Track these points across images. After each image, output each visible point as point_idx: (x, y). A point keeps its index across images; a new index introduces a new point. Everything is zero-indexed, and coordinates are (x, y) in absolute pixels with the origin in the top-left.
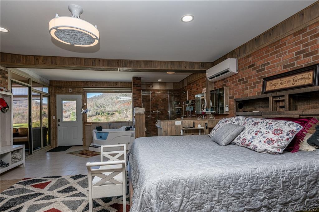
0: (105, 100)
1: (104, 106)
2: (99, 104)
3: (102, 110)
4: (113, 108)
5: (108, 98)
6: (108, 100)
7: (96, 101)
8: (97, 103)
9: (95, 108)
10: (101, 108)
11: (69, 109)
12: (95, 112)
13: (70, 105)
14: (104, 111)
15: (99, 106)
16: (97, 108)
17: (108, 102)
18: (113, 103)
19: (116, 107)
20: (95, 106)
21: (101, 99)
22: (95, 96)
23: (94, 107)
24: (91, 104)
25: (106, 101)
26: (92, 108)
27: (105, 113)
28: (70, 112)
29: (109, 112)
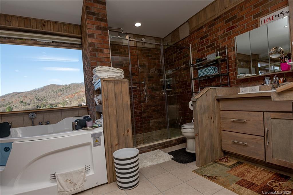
0: (46, 92)
1: (46, 98)
2: (40, 97)
3: (43, 103)
4: (56, 101)
5: (50, 91)
6: (50, 92)
7: (36, 94)
8: (37, 96)
9: (36, 101)
10: (42, 101)
11: (4, 104)
12: (36, 106)
13: (5, 100)
14: (45, 104)
15: (40, 99)
16: (38, 102)
17: (49, 95)
18: (56, 96)
19: (59, 99)
20: (35, 99)
21: (42, 92)
22: (34, 89)
23: (34, 101)
24: (30, 97)
25: (48, 94)
26: (32, 102)
27: (47, 106)
28: (5, 107)
29: (51, 104)
